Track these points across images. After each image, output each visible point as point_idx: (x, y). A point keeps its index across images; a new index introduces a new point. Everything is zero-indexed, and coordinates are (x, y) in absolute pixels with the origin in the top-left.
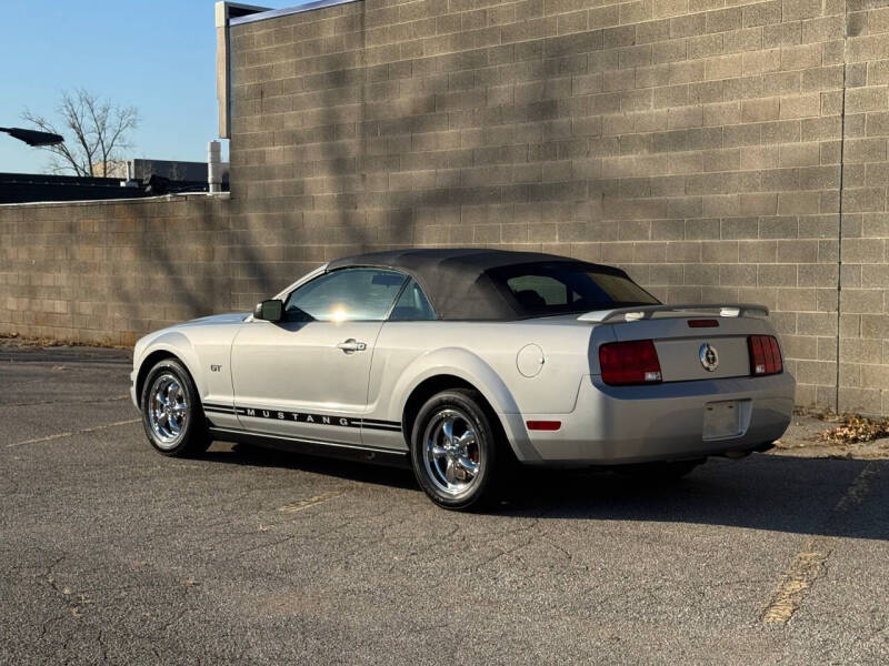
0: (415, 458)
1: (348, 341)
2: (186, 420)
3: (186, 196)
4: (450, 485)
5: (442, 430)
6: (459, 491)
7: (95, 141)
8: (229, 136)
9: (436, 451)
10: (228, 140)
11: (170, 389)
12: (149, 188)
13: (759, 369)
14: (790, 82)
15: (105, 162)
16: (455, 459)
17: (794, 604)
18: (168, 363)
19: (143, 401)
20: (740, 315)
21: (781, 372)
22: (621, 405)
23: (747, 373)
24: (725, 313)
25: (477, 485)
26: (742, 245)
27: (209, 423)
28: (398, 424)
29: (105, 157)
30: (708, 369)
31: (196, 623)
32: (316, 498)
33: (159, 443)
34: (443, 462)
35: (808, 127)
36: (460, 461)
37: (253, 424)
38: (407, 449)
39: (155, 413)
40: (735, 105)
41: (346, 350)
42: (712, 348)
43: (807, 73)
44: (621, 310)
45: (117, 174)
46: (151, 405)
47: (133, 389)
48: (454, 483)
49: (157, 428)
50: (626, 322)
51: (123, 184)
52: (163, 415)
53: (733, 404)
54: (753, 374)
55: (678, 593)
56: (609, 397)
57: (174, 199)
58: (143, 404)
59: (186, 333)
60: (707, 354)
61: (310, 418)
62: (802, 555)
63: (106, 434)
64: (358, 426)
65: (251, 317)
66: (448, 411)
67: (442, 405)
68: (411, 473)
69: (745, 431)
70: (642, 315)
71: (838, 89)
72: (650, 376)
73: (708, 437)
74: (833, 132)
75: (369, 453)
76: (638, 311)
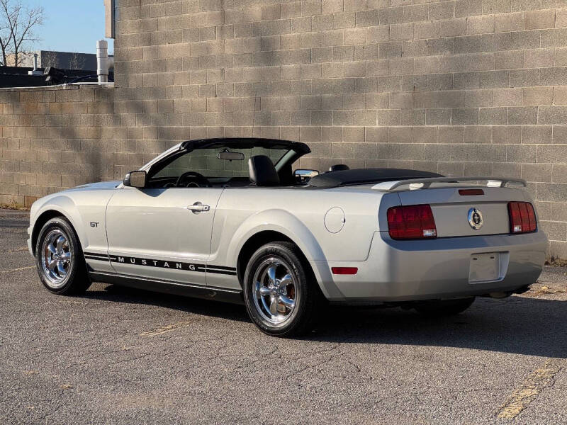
0: (246, 295)
1: (196, 204)
2: (71, 266)
3: (79, 85)
4: (273, 317)
5: (267, 274)
6: (279, 321)
7: (8, 35)
8: (113, 36)
9: (262, 290)
10: (113, 40)
11: (58, 241)
12: (48, 79)
13: (516, 229)
15: (17, 53)
16: (277, 296)
17: (524, 405)
18: (57, 220)
19: (37, 250)
20: (502, 186)
21: (535, 231)
22: (403, 255)
23: (507, 230)
24: (491, 184)
25: (293, 316)
26: (525, 129)
27: (88, 268)
28: (234, 269)
29: (17, 48)
30: (474, 228)
31: (68, 414)
32: (170, 327)
33: (49, 284)
34: (267, 298)
36: (280, 298)
37: (123, 269)
38: (241, 289)
39: (46, 260)
40: (520, 15)
41: (194, 211)
42: (478, 212)
44: (405, 181)
45: (26, 64)
46: (43, 253)
47: (29, 241)
48: (275, 315)
49: (48, 272)
50: (409, 190)
51: (30, 73)
52: (53, 262)
53: (494, 255)
54: (512, 232)
55: (437, 397)
56: (394, 249)
57: (69, 88)
58: (37, 253)
59: (71, 197)
60: (474, 216)
61: (166, 264)
62: (539, 370)
63: (8, 277)
64: (203, 271)
65: (121, 185)
66: (272, 259)
67: (267, 254)
68: (244, 308)
69: (503, 277)
70: (421, 185)
72: (427, 233)
73: (472, 281)
75: (212, 292)
76: (419, 182)
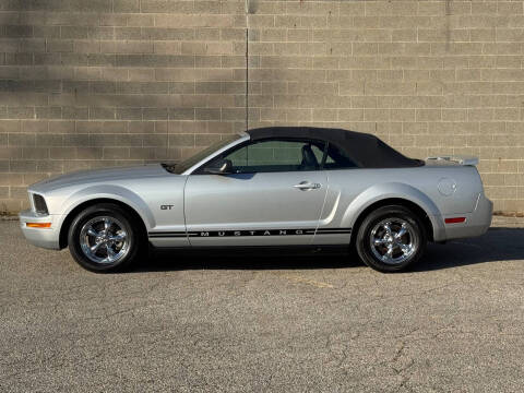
1: (302, 183)
9: (377, 241)
14: (214, 34)
27: (151, 246)
28: (350, 229)
35: (226, 60)
38: (349, 243)
40: (177, 43)
43: (224, 30)
61: (267, 233)
64: (312, 234)
71: (243, 41)
74: (241, 64)
